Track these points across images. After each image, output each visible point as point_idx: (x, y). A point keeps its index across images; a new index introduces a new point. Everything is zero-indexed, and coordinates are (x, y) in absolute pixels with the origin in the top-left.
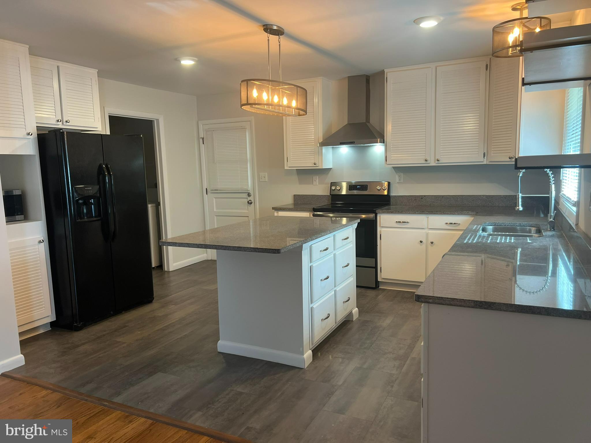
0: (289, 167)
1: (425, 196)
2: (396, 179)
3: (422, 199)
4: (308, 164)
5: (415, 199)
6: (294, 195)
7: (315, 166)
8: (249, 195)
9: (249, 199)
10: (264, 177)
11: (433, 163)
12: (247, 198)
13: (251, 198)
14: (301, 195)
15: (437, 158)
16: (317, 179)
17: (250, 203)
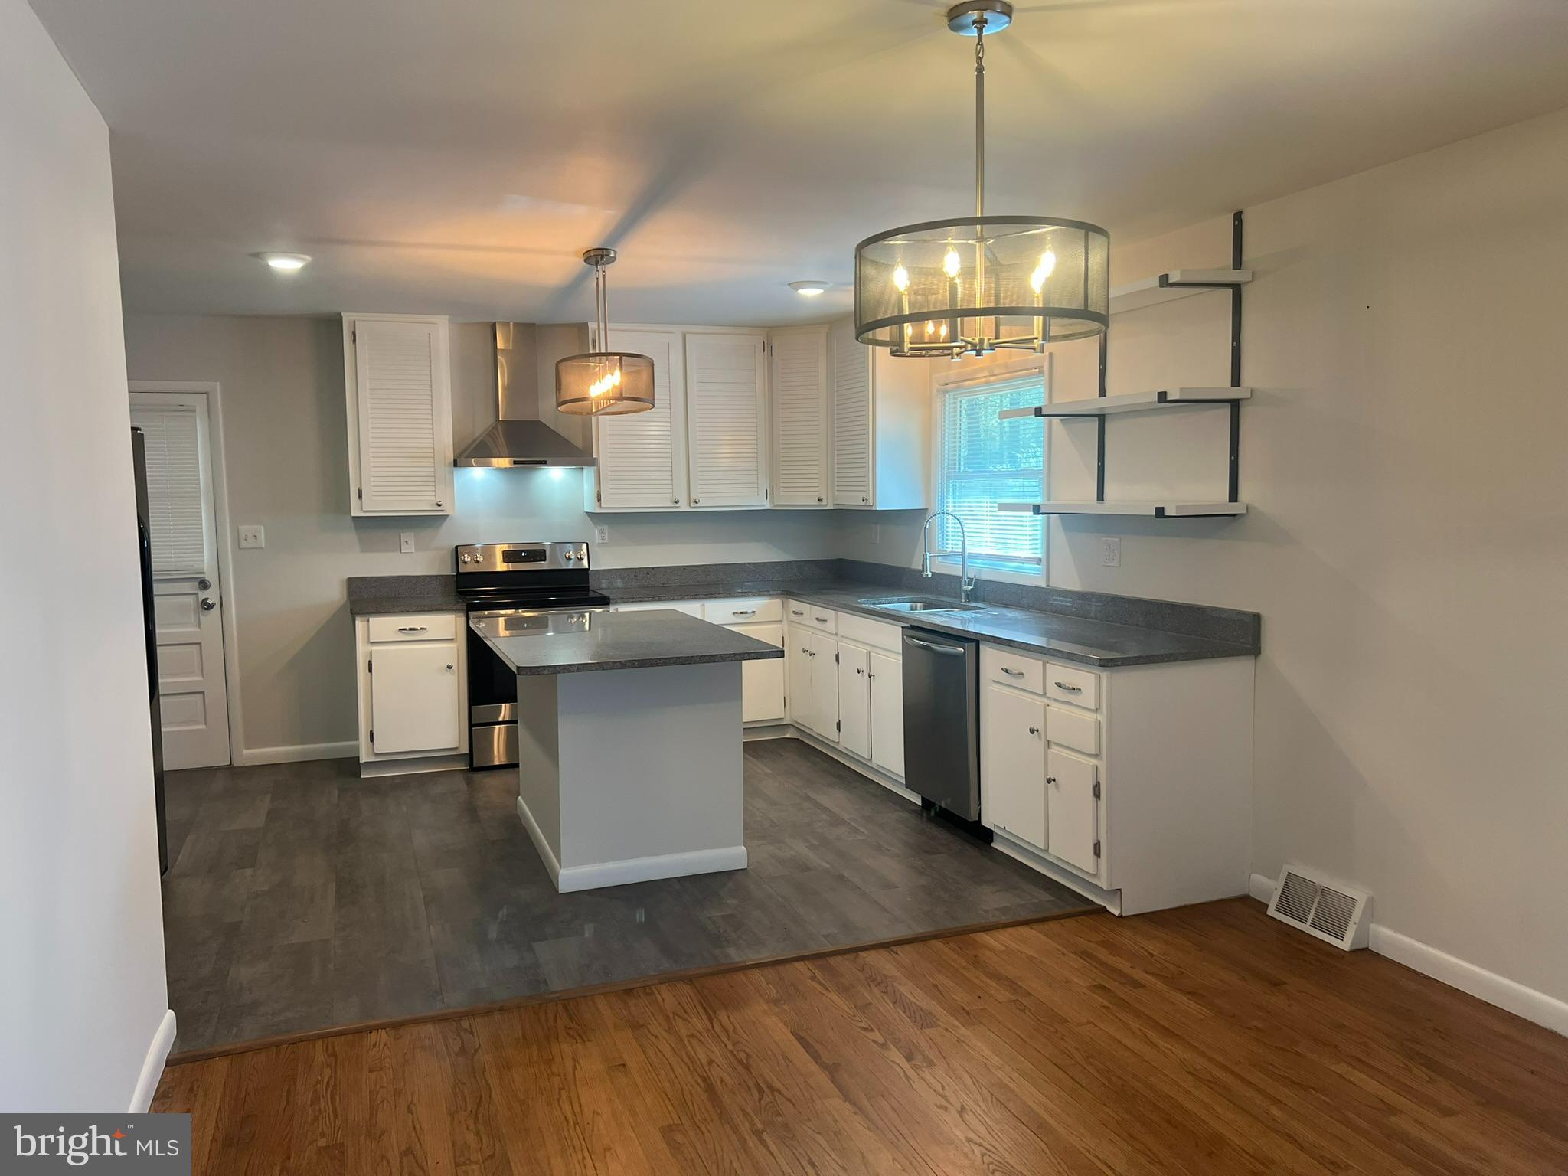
0: (365, 511)
1: (653, 568)
2: (596, 534)
3: (648, 574)
4: (419, 503)
5: (635, 576)
6: (350, 579)
7: (438, 508)
8: (204, 585)
9: (203, 595)
10: (255, 536)
11: (683, 507)
12: (197, 594)
13: (211, 594)
14: (371, 578)
15: (693, 498)
16: (409, 539)
17: (206, 606)
